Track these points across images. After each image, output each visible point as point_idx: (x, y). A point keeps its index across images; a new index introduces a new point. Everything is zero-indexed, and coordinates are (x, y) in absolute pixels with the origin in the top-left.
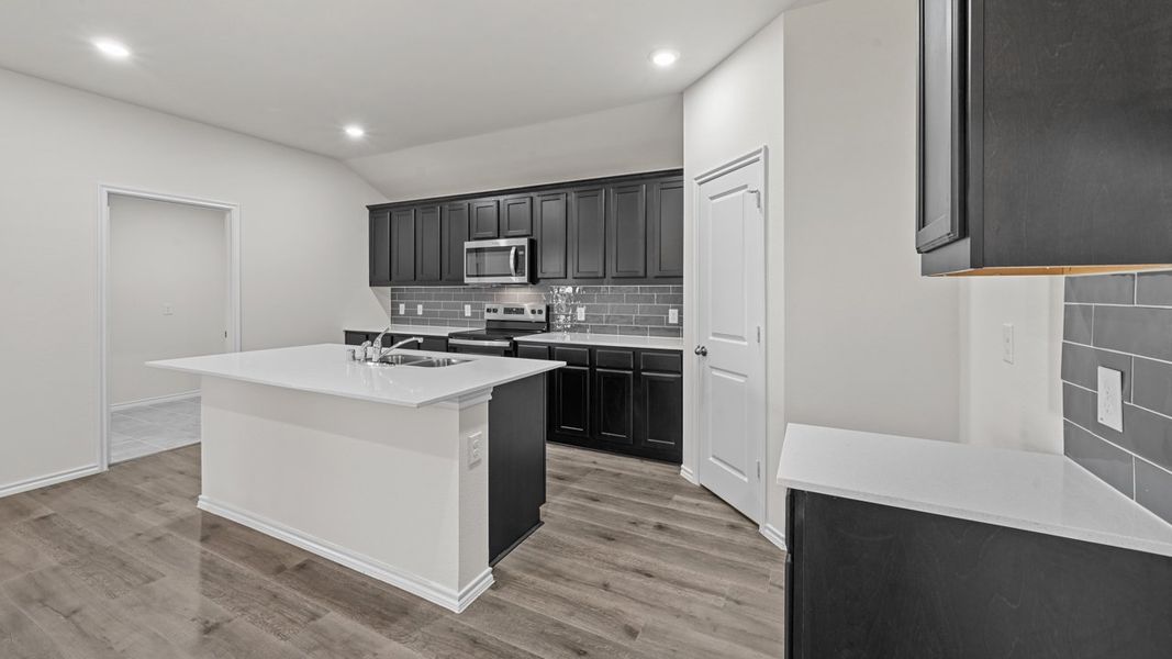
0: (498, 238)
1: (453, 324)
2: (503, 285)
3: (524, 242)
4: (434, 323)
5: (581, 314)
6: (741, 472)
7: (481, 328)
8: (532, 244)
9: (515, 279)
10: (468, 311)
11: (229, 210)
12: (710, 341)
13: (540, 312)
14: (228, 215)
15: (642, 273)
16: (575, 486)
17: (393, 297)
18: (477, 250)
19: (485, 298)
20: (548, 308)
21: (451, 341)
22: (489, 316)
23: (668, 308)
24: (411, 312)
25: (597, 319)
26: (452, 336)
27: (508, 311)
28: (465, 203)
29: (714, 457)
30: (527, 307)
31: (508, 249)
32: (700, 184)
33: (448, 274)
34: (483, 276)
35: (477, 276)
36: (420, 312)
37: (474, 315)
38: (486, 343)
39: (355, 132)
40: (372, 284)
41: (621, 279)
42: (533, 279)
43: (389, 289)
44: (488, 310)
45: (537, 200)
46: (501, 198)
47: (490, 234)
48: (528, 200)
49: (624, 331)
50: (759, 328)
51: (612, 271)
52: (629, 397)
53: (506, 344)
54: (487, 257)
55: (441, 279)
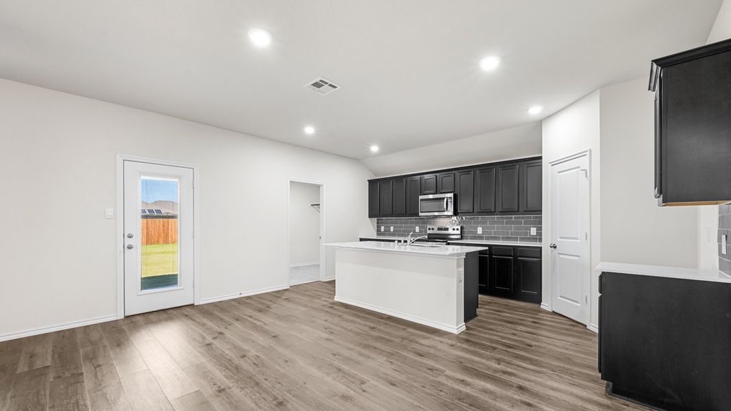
0: (436, 193)
2: (437, 217)
3: (451, 195)
4: (399, 235)
5: (480, 230)
6: (577, 302)
8: (455, 196)
9: (446, 213)
10: (417, 229)
12: (557, 242)
13: (457, 229)
14: (321, 189)
15: (516, 209)
17: (378, 223)
18: (426, 200)
19: (426, 223)
20: (462, 228)
22: (429, 232)
23: (531, 227)
24: (387, 230)
25: (489, 234)
27: (439, 229)
28: (418, 177)
29: (560, 296)
30: (451, 227)
31: (442, 199)
32: (552, 165)
33: (410, 211)
34: (429, 212)
35: (424, 212)
36: (392, 230)
37: (421, 231)
39: (374, 149)
40: (369, 217)
41: (503, 212)
42: (455, 213)
43: (376, 219)
44: (429, 229)
45: (457, 175)
46: (438, 174)
47: (432, 192)
48: (453, 175)
50: (586, 234)
51: (499, 209)
52: (511, 270)
55: (405, 214)
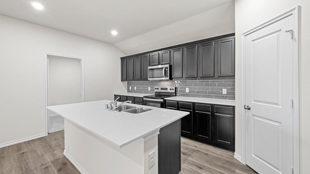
0: (159, 65)
1: (145, 93)
2: (161, 81)
3: (168, 66)
4: (139, 92)
5: (187, 90)
7: (153, 94)
8: (170, 66)
9: (164, 79)
10: (149, 89)
11: (81, 59)
13: (173, 89)
14: (81, 61)
15: (212, 75)
16: (190, 159)
17: (128, 84)
18: (152, 69)
19: (155, 85)
20: (176, 88)
21: (144, 99)
22: (156, 91)
23: (223, 88)
24: (133, 89)
25: (193, 92)
26: (144, 97)
27: (162, 89)
28: (148, 54)
29: (255, 155)
30: (169, 88)
31: (162, 68)
32: (245, 36)
33: (143, 78)
34: (154, 78)
35: (152, 78)
36: (135, 89)
37: (151, 90)
38: (155, 100)
39: (114, 33)
40: (121, 81)
41: (204, 77)
42: (171, 78)
43: (127, 82)
44: (156, 89)
45: (172, 51)
46: (160, 52)
47: (156, 64)
48: (169, 52)
49: (203, 96)
51: (200, 75)
52: (209, 122)
53: (162, 100)
54: (155, 71)
55: (141, 79)
